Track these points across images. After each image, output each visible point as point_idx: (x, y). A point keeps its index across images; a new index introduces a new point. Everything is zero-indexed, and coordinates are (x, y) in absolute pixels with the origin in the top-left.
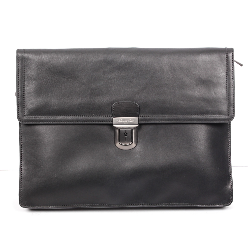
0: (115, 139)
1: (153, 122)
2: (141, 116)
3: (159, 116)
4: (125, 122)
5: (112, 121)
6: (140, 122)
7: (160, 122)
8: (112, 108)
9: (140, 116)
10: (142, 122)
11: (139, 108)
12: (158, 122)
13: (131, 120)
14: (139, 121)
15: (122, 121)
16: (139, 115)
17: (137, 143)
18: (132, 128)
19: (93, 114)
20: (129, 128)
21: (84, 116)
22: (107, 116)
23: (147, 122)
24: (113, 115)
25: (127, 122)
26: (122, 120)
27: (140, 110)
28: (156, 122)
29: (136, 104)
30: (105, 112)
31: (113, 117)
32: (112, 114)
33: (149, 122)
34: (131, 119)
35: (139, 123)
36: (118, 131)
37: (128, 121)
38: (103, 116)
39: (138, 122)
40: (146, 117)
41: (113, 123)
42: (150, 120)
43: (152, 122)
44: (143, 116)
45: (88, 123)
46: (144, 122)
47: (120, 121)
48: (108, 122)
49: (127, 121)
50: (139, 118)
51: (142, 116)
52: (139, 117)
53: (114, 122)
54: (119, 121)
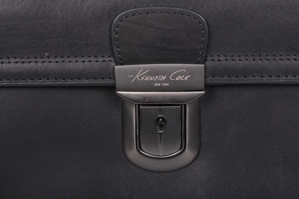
0: (123, 136)
1: (257, 80)
2: (213, 60)
3: (279, 58)
4: (157, 82)
5: (112, 76)
6: (211, 80)
7: (282, 80)
8: (110, 30)
9: (209, 58)
10: (218, 80)
11: (209, 32)
12: (274, 80)
13: (181, 74)
14: (206, 77)
15: (147, 79)
16: (206, 56)
17: (199, 148)
18: (182, 101)
19: (46, 51)
20: (173, 102)
21: (12, 60)
22: (96, 59)
23: (234, 80)
24: (114, 57)
25: (165, 81)
26: (147, 75)
27: (210, 36)
28: (266, 80)
29: (196, 18)
30: (87, 44)
31: (117, 64)
32: (113, 52)
33: (242, 80)
34: (180, 68)
35: (209, 82)
36: (134, 111)
37: (168, 78)
38: (83, 59)
39: (205, 80)
40: (231, 63)
41: (115, 84)
42: (246, 72)
43: (251, 80)
44: (222, 59)
45: (29, 83)
46: (225, 80)
47: (140, 78)
48: (100, 82)
49: (164, 78)
50: (205, 66)
51: (216, 58)
52: (208, 63)
53: (119, 81)
54: (137, 77)
